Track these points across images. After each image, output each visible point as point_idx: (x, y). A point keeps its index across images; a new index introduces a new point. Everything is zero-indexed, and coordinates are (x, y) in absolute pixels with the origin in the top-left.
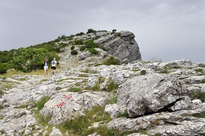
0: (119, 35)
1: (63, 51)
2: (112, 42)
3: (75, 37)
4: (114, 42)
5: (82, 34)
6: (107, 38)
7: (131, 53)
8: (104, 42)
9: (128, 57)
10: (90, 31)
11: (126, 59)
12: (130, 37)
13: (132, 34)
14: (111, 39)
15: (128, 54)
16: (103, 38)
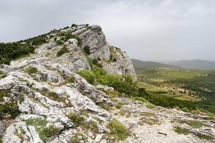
0: (90, 28)
1: (48, 42)
2: (85, 33)
3: (62, 30)
4: (86, 34)
5: (68, 27)
6: (82, 30)
7: (99, 41)
8: (79, 34)
9: (97, 44)
10: (73, 25)
11: (95, 46)
12: (98, 30)
13: (100, 27)
14: (84, 31)
15: (97, 42)
16: (79, 31)
